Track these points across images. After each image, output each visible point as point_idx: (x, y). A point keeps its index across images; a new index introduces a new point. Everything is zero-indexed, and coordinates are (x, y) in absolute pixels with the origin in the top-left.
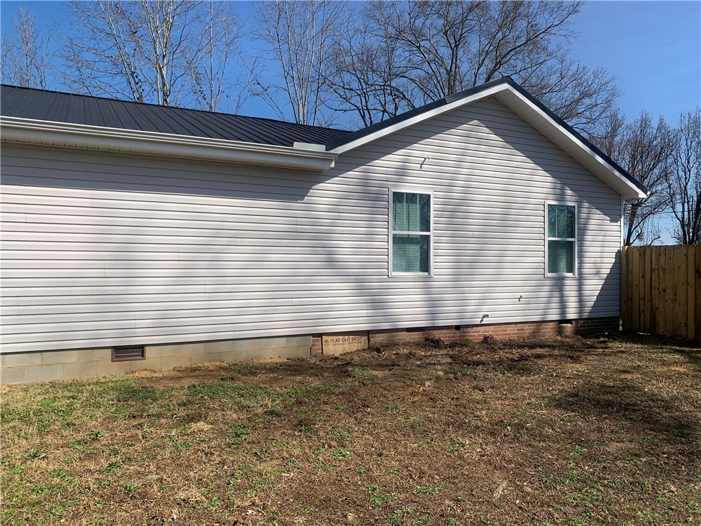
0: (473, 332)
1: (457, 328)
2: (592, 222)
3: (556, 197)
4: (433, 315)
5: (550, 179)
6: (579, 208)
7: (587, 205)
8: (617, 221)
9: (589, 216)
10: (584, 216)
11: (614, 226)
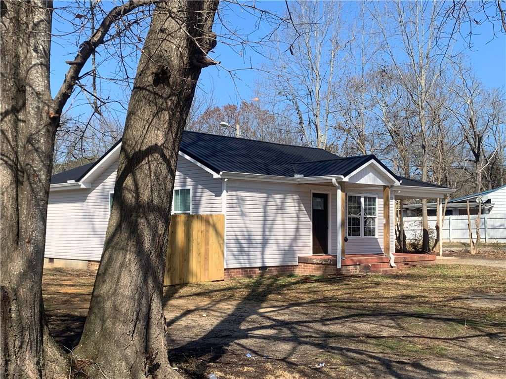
6: (195, 189)
7: (200, 187)
8: (220, 195)
9: (202, 194)
10: (198, 194)
11: (217, 200)
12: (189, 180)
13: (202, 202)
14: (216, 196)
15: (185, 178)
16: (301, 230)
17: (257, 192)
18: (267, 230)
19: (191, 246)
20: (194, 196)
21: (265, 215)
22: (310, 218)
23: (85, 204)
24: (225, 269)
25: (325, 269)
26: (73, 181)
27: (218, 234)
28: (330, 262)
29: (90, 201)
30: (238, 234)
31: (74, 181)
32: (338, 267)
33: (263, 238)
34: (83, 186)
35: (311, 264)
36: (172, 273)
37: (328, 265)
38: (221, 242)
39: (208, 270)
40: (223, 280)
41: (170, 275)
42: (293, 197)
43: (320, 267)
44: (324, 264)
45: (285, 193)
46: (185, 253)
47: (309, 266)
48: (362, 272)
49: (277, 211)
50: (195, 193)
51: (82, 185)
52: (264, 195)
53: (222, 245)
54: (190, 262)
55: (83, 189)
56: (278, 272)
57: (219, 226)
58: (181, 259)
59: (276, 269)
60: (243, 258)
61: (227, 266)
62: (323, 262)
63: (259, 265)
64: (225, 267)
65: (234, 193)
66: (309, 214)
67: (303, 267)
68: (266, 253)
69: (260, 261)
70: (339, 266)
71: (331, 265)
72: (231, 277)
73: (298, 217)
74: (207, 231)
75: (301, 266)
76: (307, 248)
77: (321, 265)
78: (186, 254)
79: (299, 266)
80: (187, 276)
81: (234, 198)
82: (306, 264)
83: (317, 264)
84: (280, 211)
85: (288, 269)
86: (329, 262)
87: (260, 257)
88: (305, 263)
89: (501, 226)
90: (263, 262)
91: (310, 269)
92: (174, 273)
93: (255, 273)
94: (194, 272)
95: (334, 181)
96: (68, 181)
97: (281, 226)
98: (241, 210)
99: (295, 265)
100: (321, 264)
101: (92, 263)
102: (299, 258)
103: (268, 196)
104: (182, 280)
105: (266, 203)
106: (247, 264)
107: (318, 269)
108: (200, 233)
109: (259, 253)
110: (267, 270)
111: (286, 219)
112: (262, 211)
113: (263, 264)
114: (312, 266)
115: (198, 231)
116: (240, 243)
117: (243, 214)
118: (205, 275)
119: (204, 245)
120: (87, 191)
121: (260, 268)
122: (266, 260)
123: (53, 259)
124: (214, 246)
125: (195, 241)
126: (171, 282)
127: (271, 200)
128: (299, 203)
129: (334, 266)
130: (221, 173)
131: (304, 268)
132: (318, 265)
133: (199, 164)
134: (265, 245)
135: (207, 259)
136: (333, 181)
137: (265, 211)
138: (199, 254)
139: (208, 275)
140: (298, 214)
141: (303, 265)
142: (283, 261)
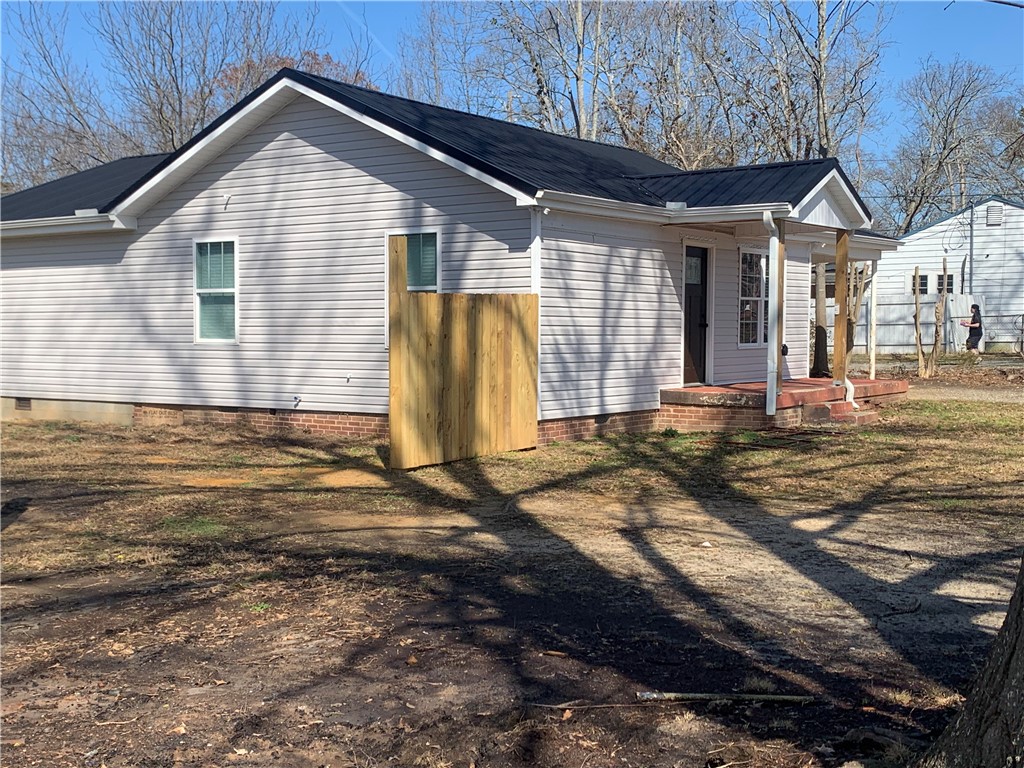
0: (292, 420)
1: (273, 411)
2: (475, 255)
3: (407, 222)
4: (244, 392)
5: (398, 195)
6: (450, 234)
7: (464, 227)
8: (524, 248)
9: (469, 246)
10: (460, 246)
11: (518, 259)
12: (430, 211)
13: (472, 264)
14: (511, 250)
15: (418, 208)
16: (667, 331)
17: (593, 241)
18: (609, 330)
19: (479, 369)
20: (447, 251)
21: (605, 295)
22: (681, 303)
23: (117, 268)
24: (539, 422)
25: (732, 418)
26: (94, 212)
27: (527, 340)
28: (747, 402)
29: (133, 261)
30: (561, 340)
31: (96, 210)
32: (769, 413)
33: (603, 348)
34: (118, 225)
35: (695, 405)
36: (445, 435)
37: (741, 407)
38: (532, 359)
39: (509, 424)
40: (534, 448)
41: (442, 440)
42: (652, 255)
43: (719, 413)
44: (730, 407)
45: (639, 245)
46: (469, 386)
47: (690, 411)
48: (807, 422)
49: (625, 288)
50: (449, 242)
51: (116, 220)
52: (604, 249)
53: (533, 366)
54: (478, 408)
55: (119, 232)
56: (626, 425)
57: (528, 322)
58: (462, 400)
59: (623, 420)
60: (569, 395)
61: (542, 416)
62: (729, 402)
63: (595, 411)
64: (540, 419)
65: (553, 243)
66: (679, 295)
67: (672, 413)
68: (608, 383)
69: (595, 401)
70: (771, 410)
71: (749, 408)
72: (548, 441)
73: (660, 301)
74: (508, 334)
75: (668, 411)
76: (674, 371)
77: (722, 409)
78: (471, 388)
79: (663, 410)
80: (472, 441)
81: (554, 254)
82: (680, 408)
83: (709, 406)
84: (630, 288)
85: (644, 418)
86: (743, 402)
87: (596, 392)
88: (677, 404)
89: (900, 319)
90: (602, 405)
91: (691, 417)
92: (449, 433)
93: (588, 430)
94: (485, 430)
95: (767, 216)
96: (77, 212)
97: (632, 322)
98: (566, 284)
99: (655, 410)
100: (722, 405)
101: (144, 408)
102: (663, 393)
103: (611, 251)
104: (464, 449)
105: (608, 269)
106: (575, 410)
107: (713, 418)
108: (495, 339)
109: (594, 384)
110: (608, 422)
111: (641, 305)
112: (600, 285)
113: (602, 410)
114: (698, 412)
115: (492, 335)
116: (563, 362)
117: (568, 292)
118: (504, 438)
119: (502, 366)
120: (128, 236)
121: (596, 417)
122: (608, 400)
123: (28, 400)
124: (520, 368)
125: (486, 358)
126: (444, 455)
127: (616, 261)
128: (662, 269)
129: (760, 411)
130: (540, 194)
131: (674, 416)
132: (715, 410)
133: (472, 172)
134: (606, 366)
135: (507, 400)
136: (765, 218)
137: (606, 286)
138: (493, 388)
139: (511, 437)
140: (659, 294)
141: (672, 409)
142: (635, 402)
